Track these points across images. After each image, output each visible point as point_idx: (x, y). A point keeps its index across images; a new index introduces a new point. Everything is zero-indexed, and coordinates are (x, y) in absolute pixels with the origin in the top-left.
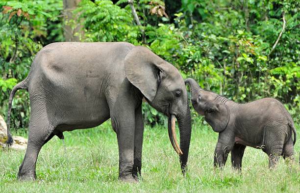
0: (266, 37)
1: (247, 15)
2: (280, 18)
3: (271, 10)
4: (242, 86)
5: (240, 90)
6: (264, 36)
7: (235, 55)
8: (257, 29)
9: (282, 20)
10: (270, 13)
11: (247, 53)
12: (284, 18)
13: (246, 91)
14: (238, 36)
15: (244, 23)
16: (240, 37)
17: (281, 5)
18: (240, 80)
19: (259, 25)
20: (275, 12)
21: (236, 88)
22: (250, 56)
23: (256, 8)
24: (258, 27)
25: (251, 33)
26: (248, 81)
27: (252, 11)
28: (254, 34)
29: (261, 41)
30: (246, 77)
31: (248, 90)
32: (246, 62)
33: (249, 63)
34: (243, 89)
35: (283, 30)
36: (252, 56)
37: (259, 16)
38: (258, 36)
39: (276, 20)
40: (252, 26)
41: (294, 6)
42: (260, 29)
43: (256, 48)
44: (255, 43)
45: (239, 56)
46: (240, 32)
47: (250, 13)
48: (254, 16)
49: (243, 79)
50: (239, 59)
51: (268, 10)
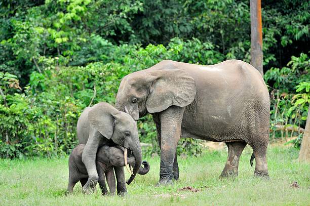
0: (84, 101)
1: (71, 86)
2: (92, 88)
3: (86, 83)
4: (69, 132)
5: (68, 135)
6: (82, 100)
7: (64, 112)
8: (78, 96)
9: (93, 90)
10: (86, 85)
11: (71, 111)
12: (95, 88)
13: (71, 135)
14: (65, 100)
15: (69, 92)
16: (67, 101)
17: (93, 80)
18: (68, 128)
19: (79, 93)
20: (89, 85)
21: (65, 134)
22: (74, 113)
23: (77, 82)
24: (79, 95)
25: (74, 99)
26: (72, 129)
27: (74, 84)
28: (76, 98)
29: (80, 103)
30: (71, 126)
31: (73, 135)
32: (71, 117)
33: (73, 117)
34: (70, 134)
35: (94, 96)
36: (75, 113)
37: (79, 87)
38: (79, 100)
39: (90, 90)
40: (75, 94)
41: (101, 80)
42: (80, 96)
43: (77, 108)
44: (77, 105)
45: (66, 113)
46: (67, 98)
47: (73, 86)
48: (76, 87)
49: (69, 128)
50: (67, 115)
51: (84, 84)
